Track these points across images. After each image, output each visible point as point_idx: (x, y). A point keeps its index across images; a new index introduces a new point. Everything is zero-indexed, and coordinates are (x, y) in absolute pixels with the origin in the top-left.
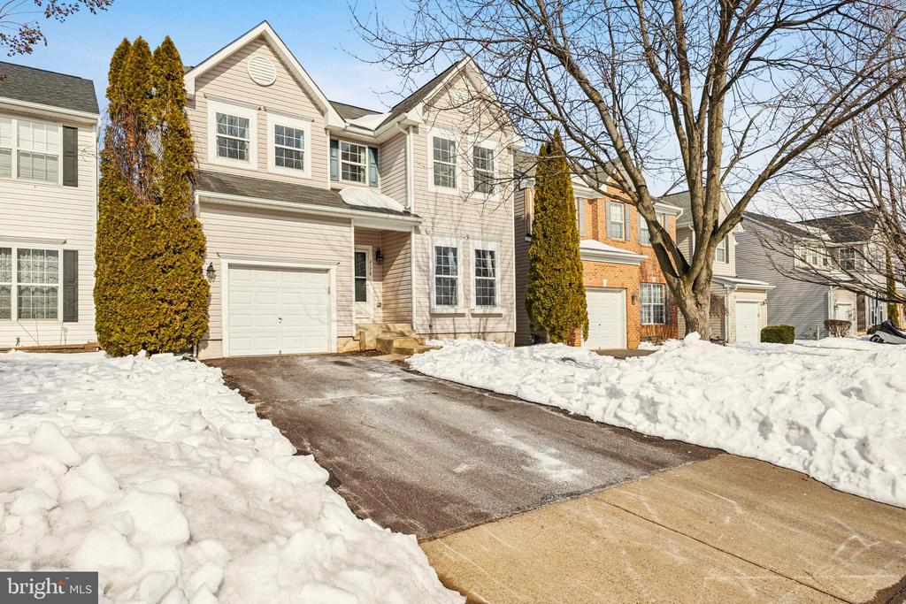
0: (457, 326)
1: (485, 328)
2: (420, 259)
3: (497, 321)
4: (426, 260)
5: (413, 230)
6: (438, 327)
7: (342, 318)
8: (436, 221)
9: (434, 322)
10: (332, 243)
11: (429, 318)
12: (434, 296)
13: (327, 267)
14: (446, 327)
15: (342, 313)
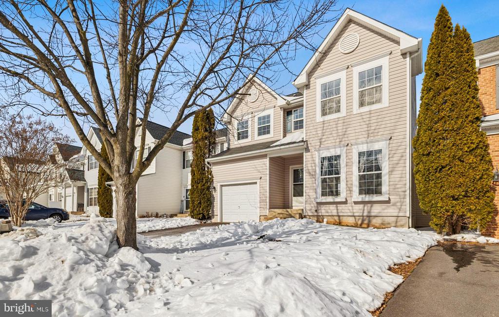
0: (339, 211)
1: (369, 212)
2: (310, 168)
3: (384, 207)
4: (314, 168)
5: (304, 151)
6: (323, 211)
7: (263, 206)
8: (323, 140)
9: (319, 208)
10: (258, 169)
11: (316, 205)
12: (319, 191)
13: (255, 181)
14: (329, 211)
15: (262, 204)
